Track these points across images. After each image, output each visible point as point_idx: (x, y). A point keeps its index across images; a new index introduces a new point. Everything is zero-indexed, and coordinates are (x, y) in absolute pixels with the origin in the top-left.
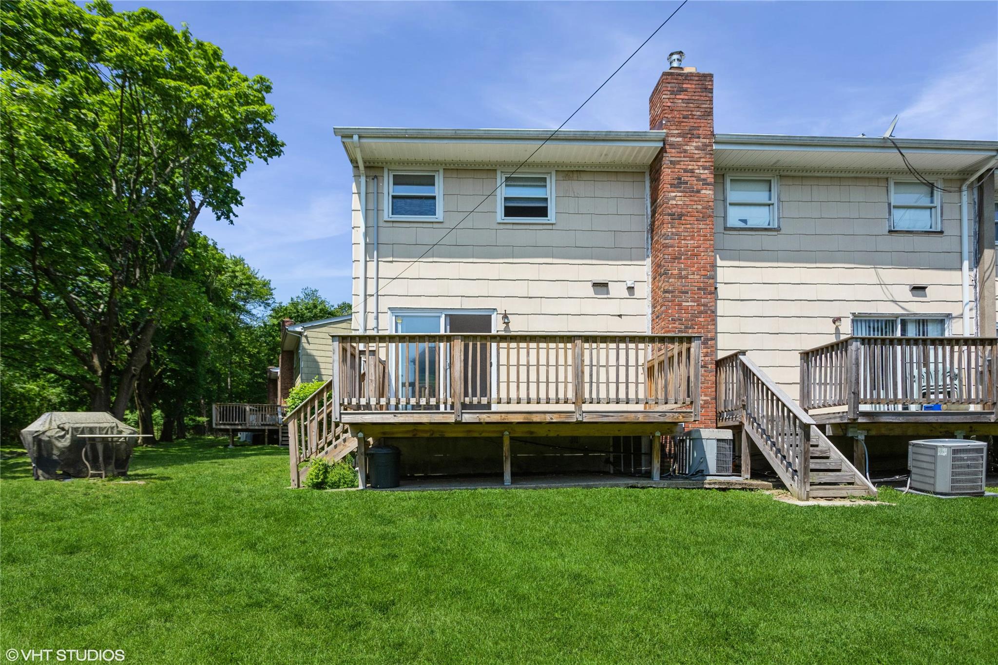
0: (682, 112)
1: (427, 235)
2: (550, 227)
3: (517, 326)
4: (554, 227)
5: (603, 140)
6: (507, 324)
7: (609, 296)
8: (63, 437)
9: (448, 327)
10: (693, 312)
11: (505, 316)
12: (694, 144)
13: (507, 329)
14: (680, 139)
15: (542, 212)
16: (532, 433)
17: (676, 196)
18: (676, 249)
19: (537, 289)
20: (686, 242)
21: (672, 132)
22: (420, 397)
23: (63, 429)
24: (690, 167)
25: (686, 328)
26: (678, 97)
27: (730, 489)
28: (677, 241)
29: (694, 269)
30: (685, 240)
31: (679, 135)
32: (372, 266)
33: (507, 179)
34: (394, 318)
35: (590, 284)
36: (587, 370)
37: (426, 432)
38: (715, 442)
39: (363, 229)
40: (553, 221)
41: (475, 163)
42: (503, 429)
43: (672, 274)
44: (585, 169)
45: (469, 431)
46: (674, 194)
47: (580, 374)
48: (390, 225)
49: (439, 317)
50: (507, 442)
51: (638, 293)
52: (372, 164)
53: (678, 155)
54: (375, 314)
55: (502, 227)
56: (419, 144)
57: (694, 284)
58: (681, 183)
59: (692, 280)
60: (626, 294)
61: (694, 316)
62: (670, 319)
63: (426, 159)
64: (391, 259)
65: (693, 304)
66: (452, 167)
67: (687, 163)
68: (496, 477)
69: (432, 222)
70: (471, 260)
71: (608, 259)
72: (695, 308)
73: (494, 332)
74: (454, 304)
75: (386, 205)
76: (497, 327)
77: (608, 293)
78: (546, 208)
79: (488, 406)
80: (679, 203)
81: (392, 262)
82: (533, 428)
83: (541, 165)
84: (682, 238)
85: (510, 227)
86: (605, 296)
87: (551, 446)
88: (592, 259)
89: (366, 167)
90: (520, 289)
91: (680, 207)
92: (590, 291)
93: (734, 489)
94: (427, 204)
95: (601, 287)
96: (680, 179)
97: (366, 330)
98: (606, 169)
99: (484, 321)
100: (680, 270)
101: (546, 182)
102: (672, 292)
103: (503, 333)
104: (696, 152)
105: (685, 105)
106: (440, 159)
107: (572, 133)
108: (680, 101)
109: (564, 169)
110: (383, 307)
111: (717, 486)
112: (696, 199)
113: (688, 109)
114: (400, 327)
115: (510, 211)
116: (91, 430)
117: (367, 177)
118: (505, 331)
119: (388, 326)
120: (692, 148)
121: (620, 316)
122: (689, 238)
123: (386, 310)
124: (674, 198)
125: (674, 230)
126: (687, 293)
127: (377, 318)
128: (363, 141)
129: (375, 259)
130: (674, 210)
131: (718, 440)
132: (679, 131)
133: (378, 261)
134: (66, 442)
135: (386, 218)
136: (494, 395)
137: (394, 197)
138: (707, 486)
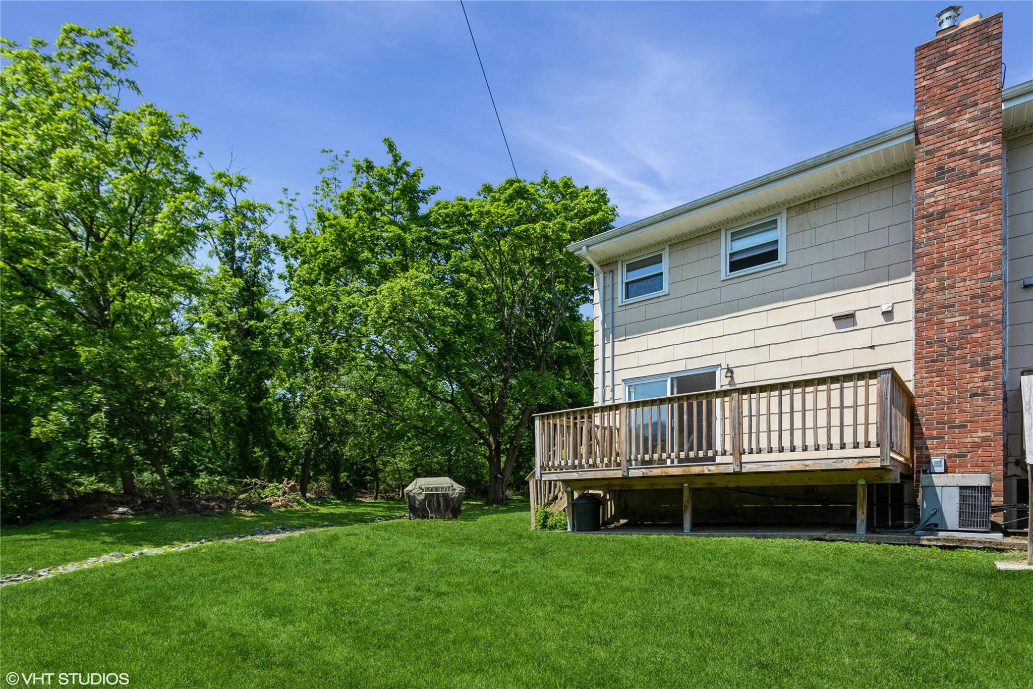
0: (946, 85)
1: (653, 310)
2: (780, 269)
3: (743, 378)
4: (785, 268)
5: (828, 162)
6: (732, 377)
7: (855, 328)
8: (421, 493)
9: (675, 389)
10: (963, 328)
11: (730, 371)
12: (967, 116)
13: (732, 382)
14: (943, 119)
15: (772, 256)
16: (711, 484)
17: (935, 192)
18: (935, 256)
19: (764, 338)
20: (951, 243)
21: (929, 115)
22: (653, 453)
23: (421, 489)
24: (959, 148)
25: (950, 349)
26: (938, 69)
27: (962, 548)
28: (937, 246)
29: (965, 274)
30: (949, 241)
31: (940, 115)
32: (609, 347)
33: (733, 235)
34: (627, 388)
35: (831, 318)
36: (746, 421)
37: (617, 485)
38: (957, 490)
39: (601, 318)
40: (784, 263)
41: (698, 230)
42: (683, 481)
43: (927, 288)
44: (824, 194)
45: (652, 484)
46: (931, 190)
47: (737, 426)
48: (624, 308)
49: (667, 381)
50: (686, 494)
51: (897, 317)
52: (608, 261)
53: (939, 140)
54: (611, 387)
55: (726, 283)
56: (637, 234)
57: (964, 293)
58: (943, 173)
59: (961, 289)
60: (882, 320)
61: (964, 333)
62: (925, 343)
63: (652, 242)
64: (624, 338)
65: (963, 318)
66: (677, 241)
67: (953, 145)
68: (676, 525)
69: (659, 297)
70: (695, 323)
71: (856, 287)
72: (967, 322)
73: (718, 388)
74: (679, 367)
75: (620, 291)
76: (721, 383)
77: (855, 324)
78: (776, 251)
79: (713, 459)
80: (939, 198)
81: (625, 340)
82: (713, 480)
83: (769, 208)
84: (945, 240)
85: (736, 281)
86: (852, 328)
87: (772, 496)
88: (833, 291)
89: (601, 266)
90: (746, 340)
91: (942, 202)
92: (831, 326)
93: (970, 548)
94: (655, 281)
95: (845, 319)
96: (942, 168)
97: (604, 401)
98: (852, 185)
99: (708, 378)
100: (941, 280)
101: (776, 223)
102: (927, 310)
103: (728, 388)
104: (970, 125)
105: (951, 73)
106: (665, 237)
107: (785, 170)
108: (943, 72)
109: (797, 203)
110: (618, 380)
111: (940, 544)
112: (969, 184)
113: (956, 76)
114: (633, 395)
115: (735, 266)
116: (437, 489)
117: (604, 273)
118: (730, 384)
119: (622, 395)
120: (965, 122)
121: (872, 347)
122: (957, 237)
123: (621, 382)
124: (932, 195)
125: (931, 234)
126: (954, 306)
127: (613, 390)
128: (590, 248)
129: (611, 341)
130: (931, 210)
131: (962, 488)
132: (941, 110)
133: (613, 342)
134: (422, 497)
135: (620, 304)
136: (718, 447)
137: (627, 284)
138: (924, 543)
